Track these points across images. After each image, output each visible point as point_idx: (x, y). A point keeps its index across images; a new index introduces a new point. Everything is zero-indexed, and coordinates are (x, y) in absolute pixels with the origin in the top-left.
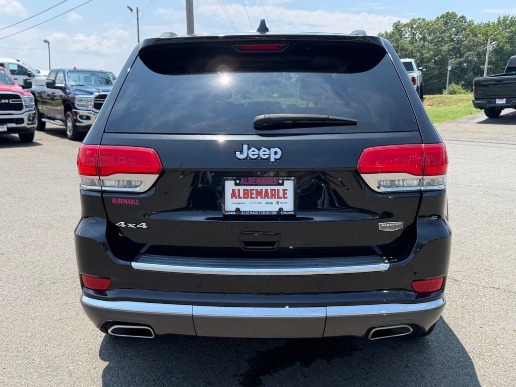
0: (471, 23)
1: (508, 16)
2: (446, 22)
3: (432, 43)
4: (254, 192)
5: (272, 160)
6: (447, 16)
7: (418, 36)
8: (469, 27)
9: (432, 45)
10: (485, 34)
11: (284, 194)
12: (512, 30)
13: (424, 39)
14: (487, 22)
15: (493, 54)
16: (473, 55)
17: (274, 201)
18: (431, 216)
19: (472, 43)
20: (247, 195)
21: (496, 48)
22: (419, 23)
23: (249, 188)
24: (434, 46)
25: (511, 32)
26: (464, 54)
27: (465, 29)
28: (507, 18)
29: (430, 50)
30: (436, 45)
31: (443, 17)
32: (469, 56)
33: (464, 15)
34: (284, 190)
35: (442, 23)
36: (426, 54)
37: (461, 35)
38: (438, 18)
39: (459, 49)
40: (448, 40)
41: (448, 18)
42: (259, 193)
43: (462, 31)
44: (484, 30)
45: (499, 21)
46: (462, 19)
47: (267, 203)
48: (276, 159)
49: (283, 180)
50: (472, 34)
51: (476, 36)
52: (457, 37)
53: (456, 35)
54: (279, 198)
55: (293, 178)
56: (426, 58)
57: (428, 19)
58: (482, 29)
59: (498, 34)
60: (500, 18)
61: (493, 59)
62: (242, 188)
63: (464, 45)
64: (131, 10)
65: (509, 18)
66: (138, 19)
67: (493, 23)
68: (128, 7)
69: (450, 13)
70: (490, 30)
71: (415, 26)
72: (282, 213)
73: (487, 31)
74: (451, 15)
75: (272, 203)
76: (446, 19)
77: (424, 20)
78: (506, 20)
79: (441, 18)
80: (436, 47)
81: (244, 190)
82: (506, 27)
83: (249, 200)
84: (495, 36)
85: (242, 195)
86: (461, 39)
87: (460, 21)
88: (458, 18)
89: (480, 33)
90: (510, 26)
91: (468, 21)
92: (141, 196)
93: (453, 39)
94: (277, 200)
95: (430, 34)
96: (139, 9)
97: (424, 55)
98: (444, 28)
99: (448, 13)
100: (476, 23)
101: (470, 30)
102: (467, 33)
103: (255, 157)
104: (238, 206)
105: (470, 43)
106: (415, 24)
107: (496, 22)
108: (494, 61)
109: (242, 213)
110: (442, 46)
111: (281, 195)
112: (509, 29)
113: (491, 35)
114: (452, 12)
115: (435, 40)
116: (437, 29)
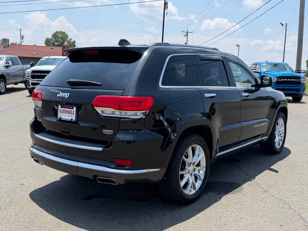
4: (65, 111)
17: (70, 115)
18: (134, 130)
23: (64, 109)
34: (73, 111)
48: (67, 98)
49: (73, 107)
54: (72, 114)
55: (76, 106)
62: (62, 109)
64: (283, 25)
66: (286, 30)
68: (281, 23)
72: (72, 121)
75: (69, 116)
83: (64, 114)
85: (62, 112)
92: (41, 109)
96: (287, 24)
103: (62, 96)
104: (61, 116)
109: (62, 119)
111: (72, 113)
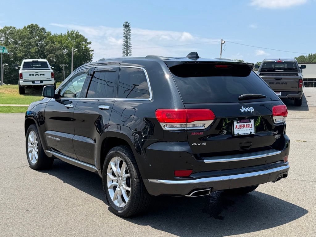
0: (49, 34)
1: (74, 31)
2: (31, 31)
3: (22, 46)
5: (252, 112)
6: (32, 27)
7: (11, 40)
8: (49, 36)
9: (23, 47)
10: (60, 42)
11: (252, 126)
12: (77, 41)
13: (16, 43)
14: (60, 34)
15: (67, 57)
16: (53, 57)
17: (248, 129)
19: (52, 48)
20: (241, 127)
21: (68, 53)
22: (11, 30)
24: (24, 48)
25: (77, 42)
26: (47, 56)
27: (45, 37)
28: (74, 32)
29: (21, 51)
30: (25, 48)
31: (29, 27)
32: (51, 57)
33: (44, 28)
34: (252, 124)
35: (29, 32)
36: (19, 54)
37: (43, 42)
38: (25, 28)
39: (42, 51)
40: (34, 45)
41: (33, 28)
42: (244, 126)
43: (43, 39)
44: (59, 40)
45: (68, 34)
46: (43, 30)
47: (247, 130)
49: (251, 120)
50: (51, 41)
51: (54, 43)
52: (40, 43)
53: (40, 41)
55: (253, 119)
56: (19, 57)
57: (17, 28)
58: (58, 39)
59: (69, 43)
60: (69, 32)
61: (67, 60)
62: (239, 124)
63: (46, 49)
65: (75, 32)
67: (65, 35)
69: (34, 25)
70: (63, 40)
71: (8, 32)
72: (251, 134)
73: (61, 40)
74: (35, 26)
75: (248, 130)
76: (31, 29)
77: (14, 28)
78: (73, 34)
79: (28, 28)
80: (26, 49)
81: (240, 125)
82: (73, 38)
83: (241, 129)
84: (67, 44)
85: (239, 127)
86: (43, 45)
87: (42, 31)
88: (40, 29)
89: (56, 41)
90: (76, 38)
91: (47, 32)
92: (204, 130)
93: (37, 44)
94: (250, 128)
95: (20, 39)
97: (17, 54)
98: (30, 35)
99: (32, 25)
100: (53, 34)
101: (49, 39)
102: (48, 40)
103: (247, 111)
104: (238, 132)
105: (50, 48)
106: (8, 31)
107: (67, 34)
108: (68, 61)
109: (240, 135)
110: (30, 49)
112: (75, 40)
113: (64, 43)
114: (35, 25)
115: (25, 44)
116: (25, 36)
